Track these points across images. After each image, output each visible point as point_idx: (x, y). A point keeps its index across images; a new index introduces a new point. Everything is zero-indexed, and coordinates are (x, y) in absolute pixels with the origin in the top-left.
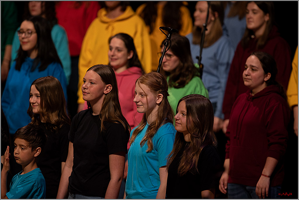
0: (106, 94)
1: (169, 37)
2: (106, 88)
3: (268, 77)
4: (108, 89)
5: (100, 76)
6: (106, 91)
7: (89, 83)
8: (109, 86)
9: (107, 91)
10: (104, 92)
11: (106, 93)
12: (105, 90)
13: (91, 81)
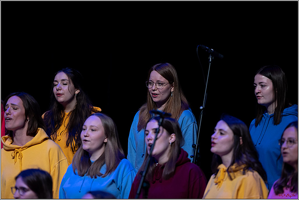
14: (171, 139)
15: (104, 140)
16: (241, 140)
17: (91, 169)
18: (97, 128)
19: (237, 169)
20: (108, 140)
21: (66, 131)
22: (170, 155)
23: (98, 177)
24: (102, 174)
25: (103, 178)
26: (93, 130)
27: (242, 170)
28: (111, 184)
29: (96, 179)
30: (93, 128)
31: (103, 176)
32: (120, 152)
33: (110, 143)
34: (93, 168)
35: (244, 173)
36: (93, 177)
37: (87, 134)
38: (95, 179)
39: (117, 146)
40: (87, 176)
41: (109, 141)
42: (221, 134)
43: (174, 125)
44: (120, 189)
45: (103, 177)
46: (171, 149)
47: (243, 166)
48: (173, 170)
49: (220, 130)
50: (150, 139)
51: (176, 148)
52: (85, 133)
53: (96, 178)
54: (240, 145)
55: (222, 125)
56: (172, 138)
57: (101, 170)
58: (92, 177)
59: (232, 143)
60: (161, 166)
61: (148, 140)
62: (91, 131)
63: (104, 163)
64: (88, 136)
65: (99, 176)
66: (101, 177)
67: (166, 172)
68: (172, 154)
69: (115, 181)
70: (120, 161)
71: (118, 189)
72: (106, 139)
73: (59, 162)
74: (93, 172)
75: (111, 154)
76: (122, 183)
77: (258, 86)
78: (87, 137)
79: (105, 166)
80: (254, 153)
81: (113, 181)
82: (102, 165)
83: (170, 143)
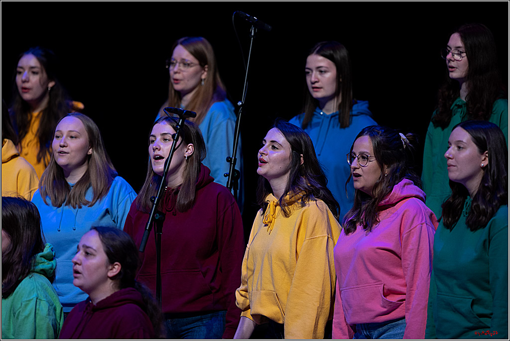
1: (180, 124)
3: (114, 270)
14: (186, 152)
15: (88, 151)
16: (302, 159)
17: (72, 195)
18: (78, 134)
19: (293, 199)
20: (93, 151)
21: (35, 141)
22: (185, 175)
23: (83, 206)
24: (88, 202)
25: (90, 208)
26: (72, 137)
27: (300, 201)
28: (104, 215)
29: (81, 209)
30: (73, 134)
31: (90, 204)
32: (110, 168)
33: (96, 155)
34: (74, 194)
35: (303, 205)
36: (76, 208)
37: (65, 143)
38: (79, 210)
39: (105, 159)
40: (67, 207)
41: (95, 152)
42: (274, 147)
43: (193, 130)
44: (116, 220)
45: (91, 206)
46: (186, 166)
47: (301, 195)
48: (192, 198)
49: (273, 142)
50: (157, 149)
51: (195, 164)
52: (61, 142)
53: (80, 207)
54: (300, 166)
55: (275, 135)
56: (189, 149)
57: (87, 195)
58: (74, 208)
59: (288, 162)
60: (174, 191)
61: (154, 150)
62: (69, 138)
63: (90, 186)
64: (66, 146)
65: (85, 204)
66: (88, 205)
67: (182, 200)
68: (189, 173)
69: (110, 210)
70: (113, 180)
71: (114, 221)
72: (91, 150)
73: (31, 192)
74: (75, 200)
75: (98, 171)
76: (117, 212)
77: (314, 72)
78: (64, 148)
79: (91, 189)
80: (321, 178)
81: (107, 212)
82: (88, 188)
83: (185, 157)
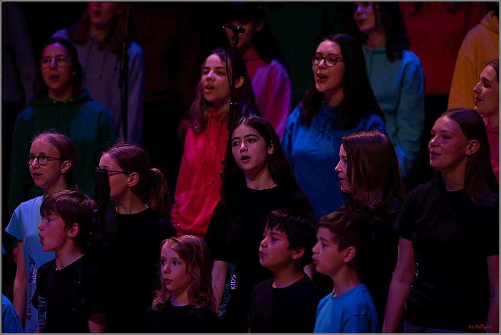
0: (469, 157)
2: (469, 146)
4: (473, 147)
5: (459, 125)
6: (469, 151)
7: (442, 137)
8: (473, 142)
9: (471, 151)
10: (467, 153)
11: (470, 154)
12: (467, 148)
13: (444, 133)
